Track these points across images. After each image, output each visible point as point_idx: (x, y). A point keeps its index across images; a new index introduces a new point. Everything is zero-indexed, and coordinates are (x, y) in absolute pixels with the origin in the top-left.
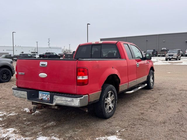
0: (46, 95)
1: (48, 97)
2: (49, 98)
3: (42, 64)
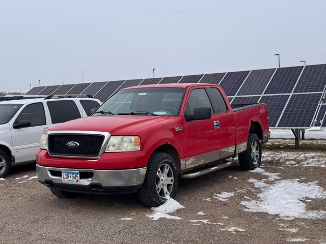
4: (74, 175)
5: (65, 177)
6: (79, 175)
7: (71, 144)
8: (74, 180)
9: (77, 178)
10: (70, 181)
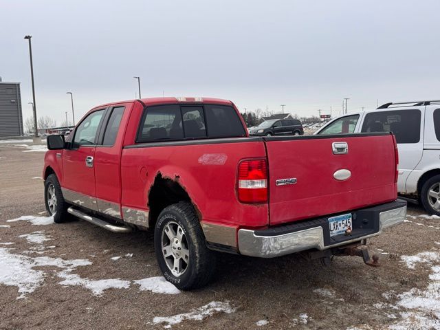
0: (345, 222)
1: (349, 225)
2: (351, 227)
3: (338, 149)
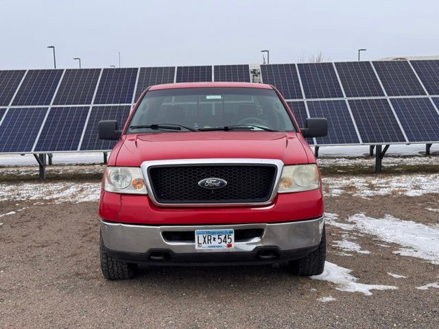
4: (223, 237)
5: (201, 240)
6: (232, 236)
7: (210, 181)
8: (223, 244)
9: (228, 241)
10: (214, 247)
